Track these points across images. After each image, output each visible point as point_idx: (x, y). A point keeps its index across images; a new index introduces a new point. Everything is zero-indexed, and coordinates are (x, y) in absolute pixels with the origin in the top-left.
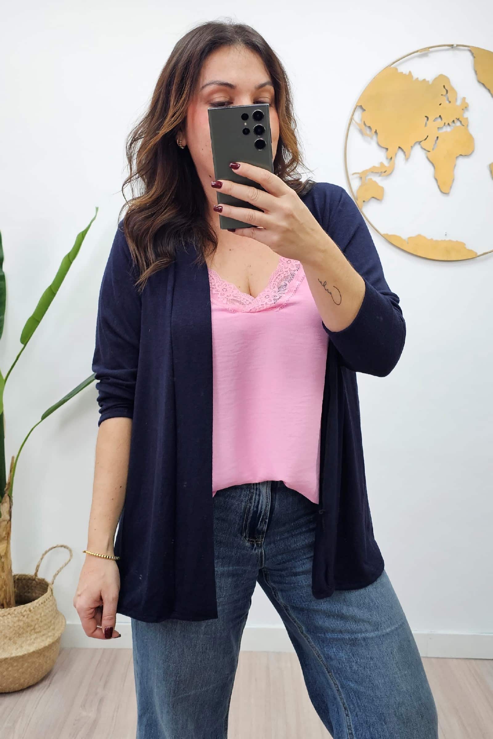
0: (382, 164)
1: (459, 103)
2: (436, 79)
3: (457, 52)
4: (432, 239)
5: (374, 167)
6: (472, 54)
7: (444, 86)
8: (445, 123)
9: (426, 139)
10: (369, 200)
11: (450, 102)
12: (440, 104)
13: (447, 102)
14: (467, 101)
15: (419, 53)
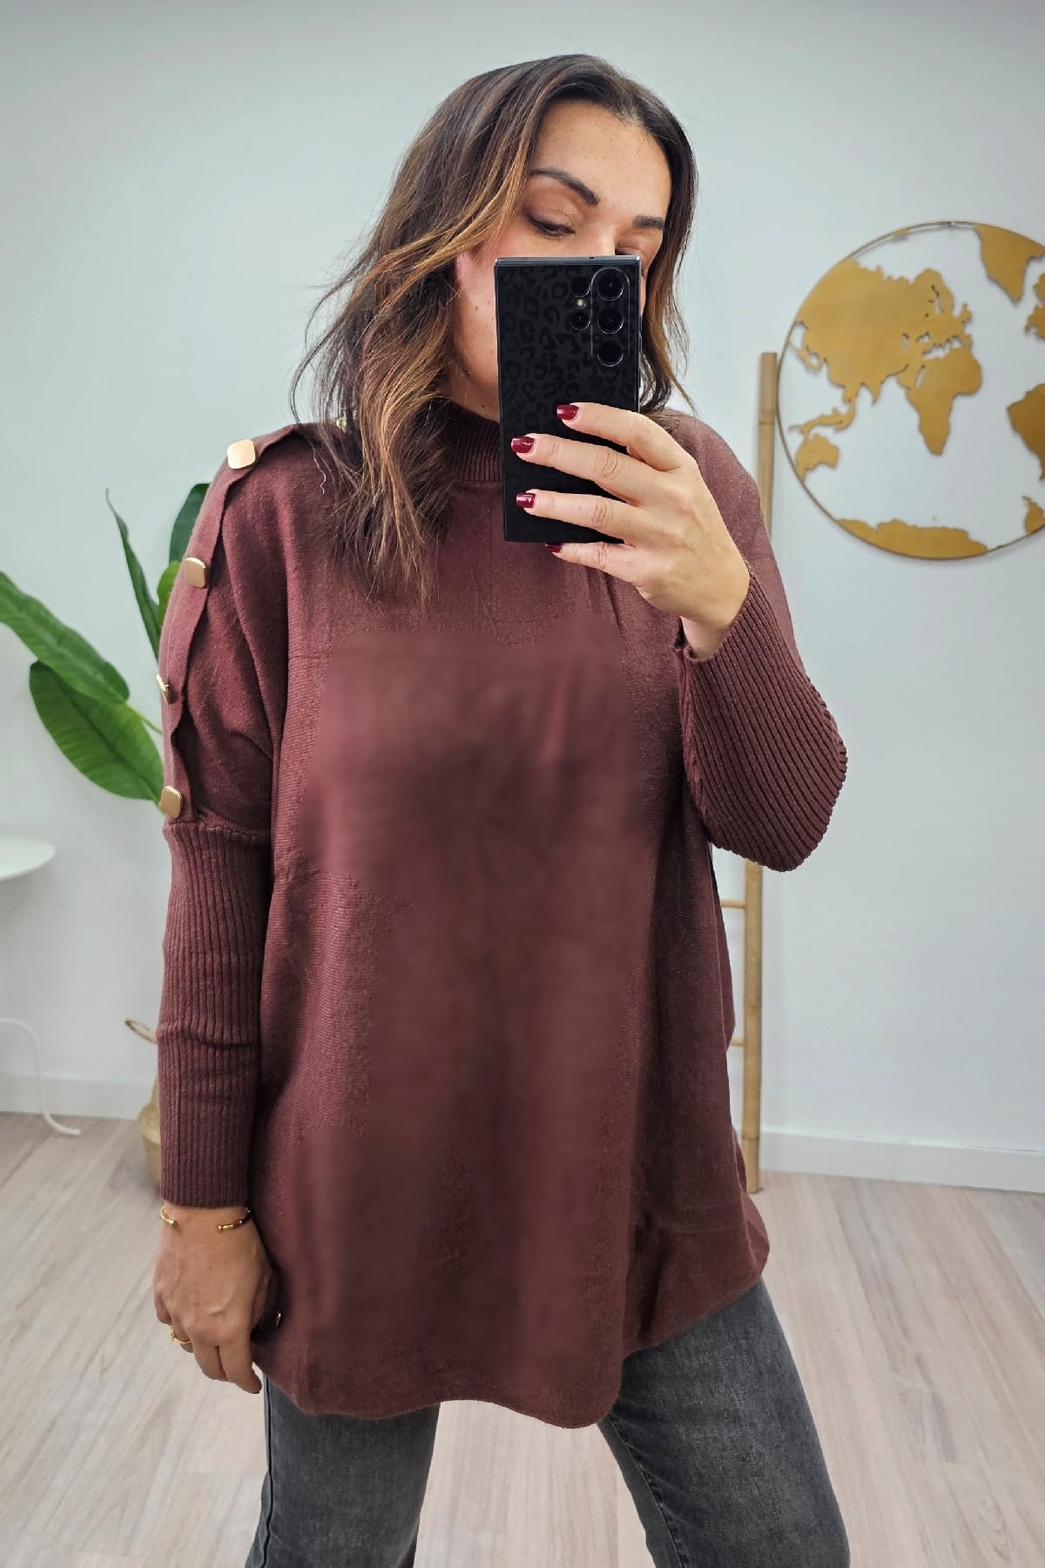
0: (835, 411)
1: (957, 312)
2: (920, 277)
3: (957, 233)
4: (915, 527)
5: (823, 416)
6: (979, 235)
7: (933, 288)
8: (934, 345)
9: (904, 370)
10: (815, 467)
11: (943, 311)
12: (927, 315)
13: (938, 311)
14: (970, 308)
15: (891, 237)
